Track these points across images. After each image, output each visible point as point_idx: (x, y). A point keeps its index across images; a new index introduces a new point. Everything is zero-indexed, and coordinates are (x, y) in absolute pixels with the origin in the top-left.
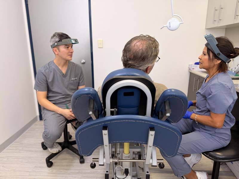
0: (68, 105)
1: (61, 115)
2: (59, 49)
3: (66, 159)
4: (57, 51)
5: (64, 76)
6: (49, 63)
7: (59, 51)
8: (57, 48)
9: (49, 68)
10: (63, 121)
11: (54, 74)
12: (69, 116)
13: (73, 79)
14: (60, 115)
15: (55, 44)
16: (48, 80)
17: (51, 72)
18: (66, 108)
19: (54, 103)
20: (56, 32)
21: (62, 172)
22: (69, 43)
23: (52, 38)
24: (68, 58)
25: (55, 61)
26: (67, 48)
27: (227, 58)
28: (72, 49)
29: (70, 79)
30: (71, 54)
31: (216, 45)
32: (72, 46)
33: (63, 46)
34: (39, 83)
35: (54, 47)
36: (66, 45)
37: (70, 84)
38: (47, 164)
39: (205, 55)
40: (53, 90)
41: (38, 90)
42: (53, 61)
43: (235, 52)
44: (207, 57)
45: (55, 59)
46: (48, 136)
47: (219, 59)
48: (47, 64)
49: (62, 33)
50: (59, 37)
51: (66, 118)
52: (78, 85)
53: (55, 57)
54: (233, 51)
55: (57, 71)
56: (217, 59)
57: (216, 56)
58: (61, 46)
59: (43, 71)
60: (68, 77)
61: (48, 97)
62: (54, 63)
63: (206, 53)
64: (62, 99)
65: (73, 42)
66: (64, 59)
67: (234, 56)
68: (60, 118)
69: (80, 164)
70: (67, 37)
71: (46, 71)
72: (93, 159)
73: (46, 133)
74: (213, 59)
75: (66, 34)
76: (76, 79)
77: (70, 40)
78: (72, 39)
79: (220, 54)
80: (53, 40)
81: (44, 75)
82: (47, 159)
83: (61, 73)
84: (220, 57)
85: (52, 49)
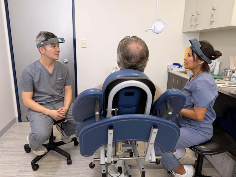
0: (54, 105)
1: (49, 116)
2: (45, 49)
3: (52, 161)
4: (44, 50)
5: (51, 75)
6: (35, 63)
7: (46, 51)
8: (43, 47)
9: (35, 68)
10: (51, 123)
11: (40, 74)
12: (57, 117)
13: (59, 79)
14: (47, 116)
15: (41, 43)
16: (34, 80)
17: (37, 72)
18: (52, 108)
19: (40, 104)
20: (42, 31)
21: (49, 175)
22: (56, 42)
23: (38, 37)
24: (55, 57)
25: (41, 61)
26: (53, 47)
27: (209, 59)
28: (59, 48)
29: (56, 79)
30: (57, 53)
31: (200, 48)
32: (59, 45)
33: (50, 45)
34: (25, 83)
35: (40, 46)
36: (52, 44)
37: (57, 83)
38: (33, 167)
39: (189, 56)
40: (40, 90)
41: (23, 91)
42: (39, 60)
43: (216, 54)
44: (191, 58)
45: (41, 58)
46: (37, 138)
47: (202, 60)
48: (33, 63)
49: (48, 32)
50: (45, 36)
51: (54, 119)
52: (65, 85)
53: (41, 57)
54: (214, 53)
55: (43, 70)
56: (201, 60)
57: (200, 58)
58: (47, 45)
59: (29, 71)
60: (54, 77)
61: (34, 98)
62: (40, 63)
63: (191, 54)
64: (48, 100)
65: (60, 41)
66: (50, 58)
67: (215, 58)
68: (47, 119)
69: (67, 165)
70: (53, 36)
71: (32, 70)
72: (94, 159)
73: (34, 135)
74: (197, 60)
75: (52, 33)
76: (62, 79)
77: (57, 39)
78: (59, 38)
79: (203, 56)
80: (39, 39)
81: (30, 75)
82: (33, 162)
83: (47, 73)
84: (203, 58)
85: (38, 49)
